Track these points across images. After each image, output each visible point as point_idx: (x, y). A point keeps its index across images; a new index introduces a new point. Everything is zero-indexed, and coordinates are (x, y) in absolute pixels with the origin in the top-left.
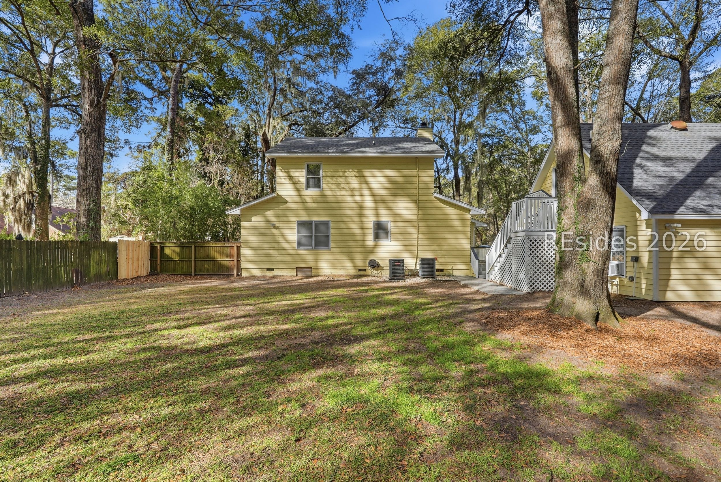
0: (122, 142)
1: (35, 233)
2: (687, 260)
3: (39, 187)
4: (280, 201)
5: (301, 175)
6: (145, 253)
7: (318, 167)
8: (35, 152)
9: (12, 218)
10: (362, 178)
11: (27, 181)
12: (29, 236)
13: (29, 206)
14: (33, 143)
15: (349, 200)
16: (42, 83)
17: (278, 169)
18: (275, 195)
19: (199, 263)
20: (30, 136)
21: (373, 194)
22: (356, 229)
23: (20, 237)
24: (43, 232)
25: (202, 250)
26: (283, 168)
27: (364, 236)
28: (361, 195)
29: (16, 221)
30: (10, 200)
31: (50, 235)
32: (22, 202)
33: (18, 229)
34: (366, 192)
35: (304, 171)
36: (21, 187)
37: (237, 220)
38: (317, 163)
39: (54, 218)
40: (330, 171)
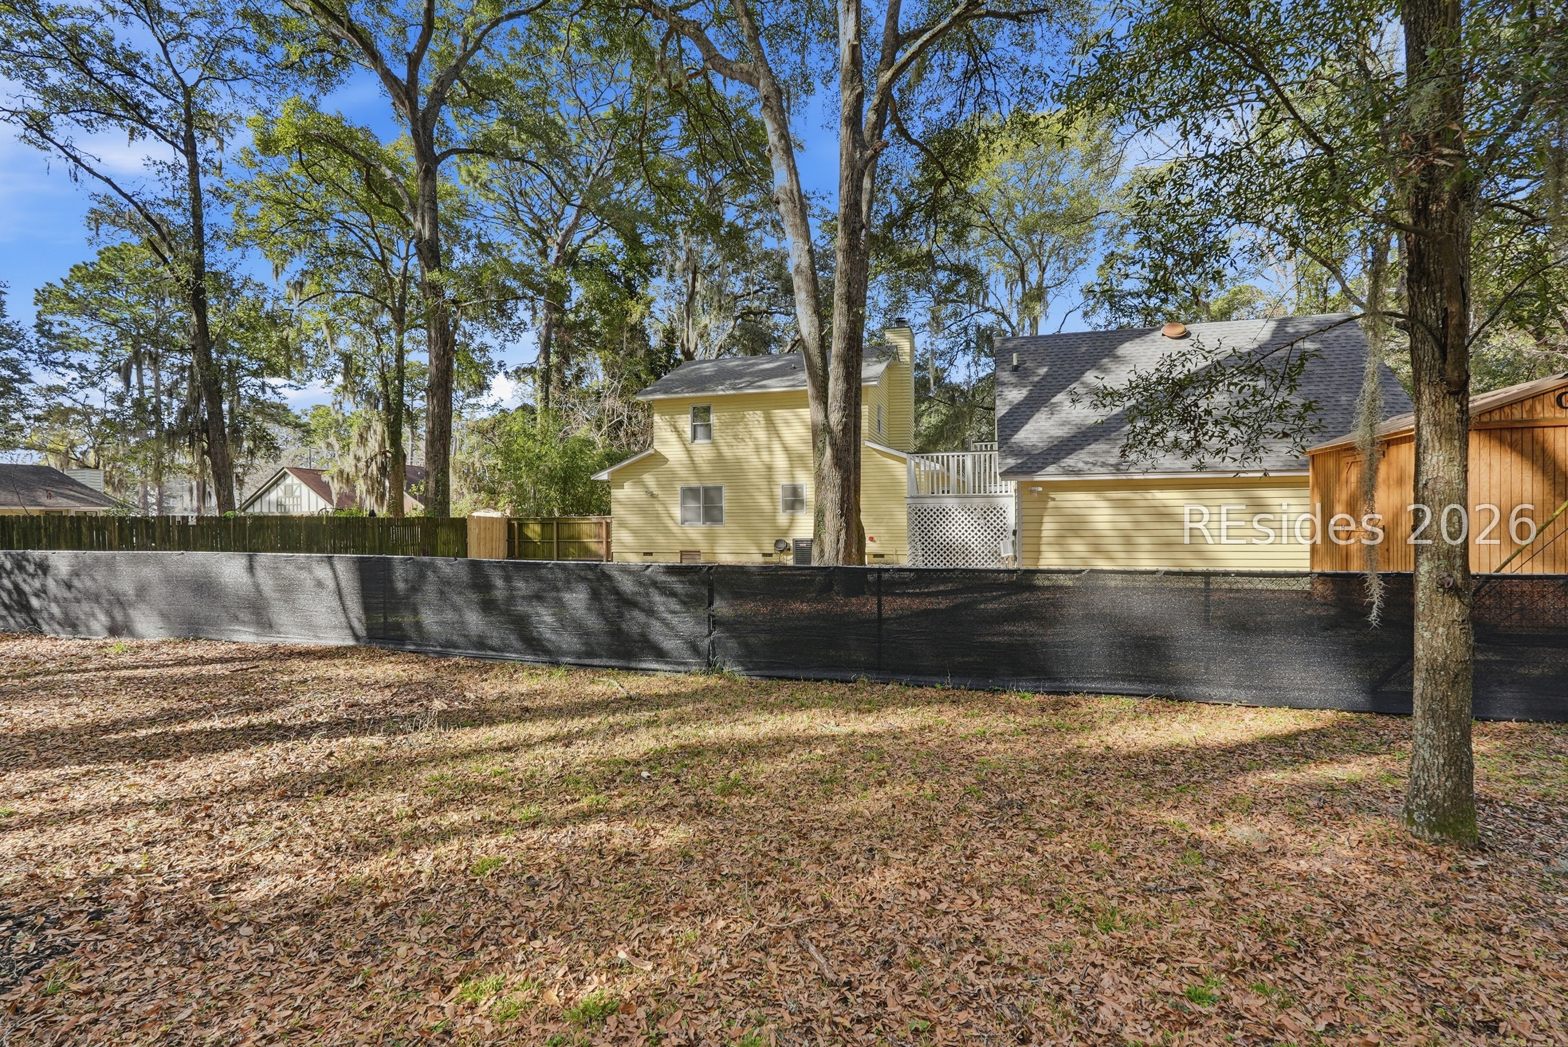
0: (496, 365)
1: (389, 507)
2: (1070, 541)
3: (392, 445)
4: (658, 459)
5: (685, 423)
6: (501, 534)
7: (707, 410)
8: (387, 397)
9: (364, 488)
10: (771, 425)
11: (379, 438)
12: (382, 512)
13: (382, 469)
14: (385, 384)
15: (754, 459)
16: (394, 303)
17: (657, 418)
18: (651, 451)
19: (562, 545)
20: (383, 376)
21: (786, 449)
22: (763, 501)
23: (372, 513)
24: (397, 505)
25: (566, 528)
26: (662, 414)
27: (775, 511)
28: (770, 451)
29: (368, 491)
30: (362, 464)
31: (406, 510)
32: (374, 467)
33: (369, 503)
34: (777, 446)
35: (689, 417)
36: (373, 445)
37: (607, 487)
38: (705, 405)
39: (409, 487)
40: (726, 416)
